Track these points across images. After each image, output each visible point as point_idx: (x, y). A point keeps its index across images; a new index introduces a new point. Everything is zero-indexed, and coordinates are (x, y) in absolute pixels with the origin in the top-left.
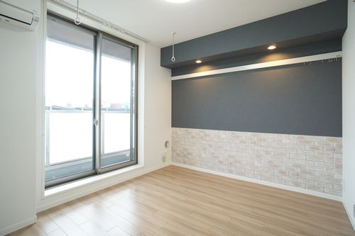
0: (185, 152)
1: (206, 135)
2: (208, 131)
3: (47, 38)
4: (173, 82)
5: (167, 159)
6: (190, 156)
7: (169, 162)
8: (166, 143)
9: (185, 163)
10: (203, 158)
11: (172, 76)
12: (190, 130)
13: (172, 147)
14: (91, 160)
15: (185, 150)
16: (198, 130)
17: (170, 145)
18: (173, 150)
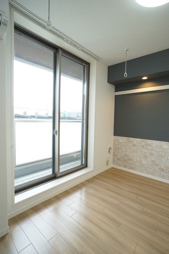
0: (126, 158)
1: (147, 145)
2: (149, 141)
3: (15, 57)
4: (116, 96)
5: (109, 163)
6: (130, 162)
7: (111, 165)
8: (110, 148)
9: (125, 166)
10: (144, 164)
11: (116, 91)
12: (131, 139)
13: (114, 153)
14: (51, 160)
15: (126, 155)
16: (139, 140)
17: (112, 151)
18: (114, 155)
